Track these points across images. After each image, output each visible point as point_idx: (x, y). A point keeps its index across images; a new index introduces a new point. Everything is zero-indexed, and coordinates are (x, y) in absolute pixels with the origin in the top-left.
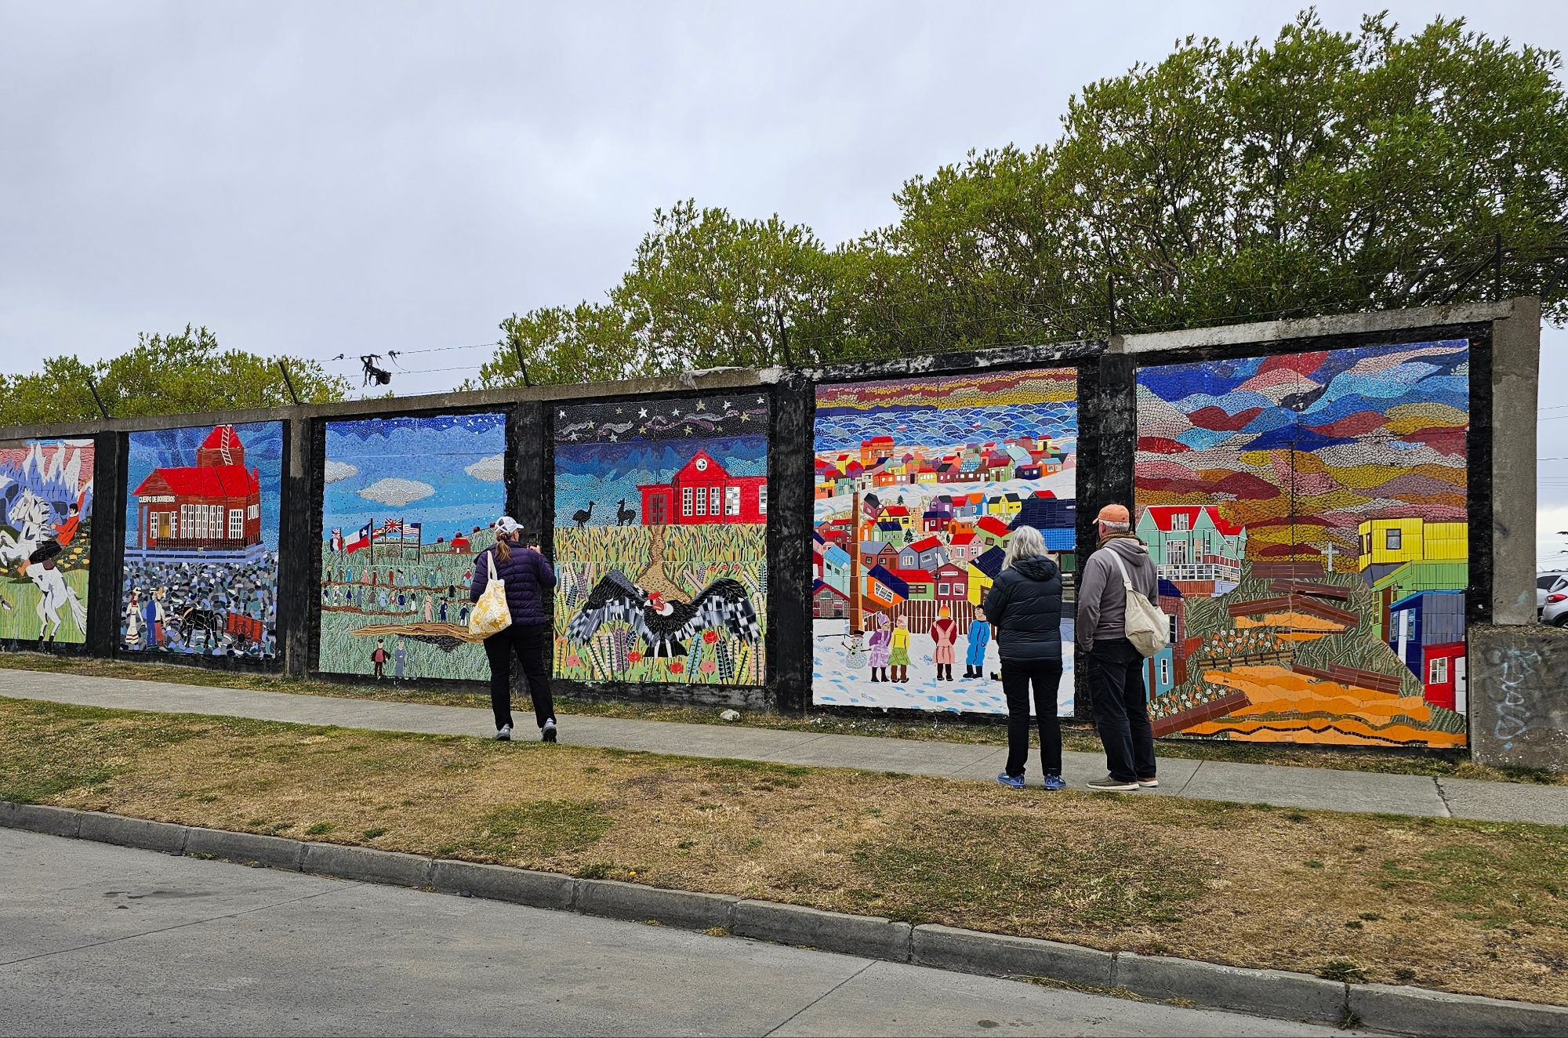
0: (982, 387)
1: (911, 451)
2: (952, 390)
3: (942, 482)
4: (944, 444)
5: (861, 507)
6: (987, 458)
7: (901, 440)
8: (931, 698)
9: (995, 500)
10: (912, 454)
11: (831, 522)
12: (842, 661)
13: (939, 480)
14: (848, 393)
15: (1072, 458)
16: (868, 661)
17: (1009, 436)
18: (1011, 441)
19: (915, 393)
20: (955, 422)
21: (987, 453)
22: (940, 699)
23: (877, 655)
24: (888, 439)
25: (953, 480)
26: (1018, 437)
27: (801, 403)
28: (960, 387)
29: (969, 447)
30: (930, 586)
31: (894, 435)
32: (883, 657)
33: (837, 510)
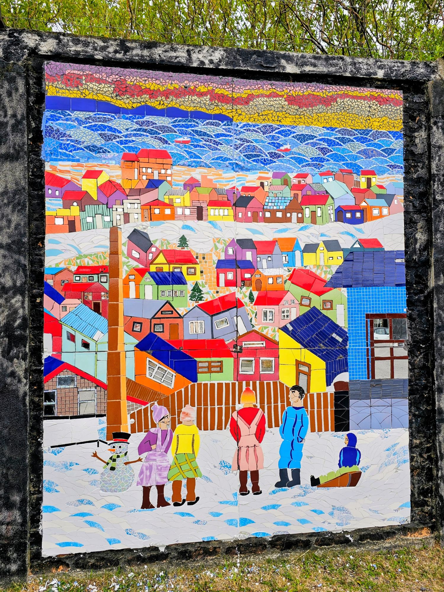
0: (291, 100)
1: (197, 174)
2: (250, 97)
3: (241, 221)
4: (242, 169)
5: (123, 249)
6: (299, 193)
7: (182, 157)
8: (231, 522)
9: (311, 248)
10: (198, 177)
11: (74, 268)
12: (93, 483)
13: (236, 218)
14: (99, 81)
15: (399, 201)
16: (137, 479)
17: (326, 166)
18: (328, 173)
19: (201, 94)
20: (256, 141)
21: (299, 187)
22: (245, 522)
23: (150, 468)
24: (163, 155)
25: (255, 218)
26: (336, 169)
27: (21, 84)
28: (262, 96)
29: (275, 176)
30: (228, 362)
31: (172, 148)
32: (160, 469)
33: (84, 252)
